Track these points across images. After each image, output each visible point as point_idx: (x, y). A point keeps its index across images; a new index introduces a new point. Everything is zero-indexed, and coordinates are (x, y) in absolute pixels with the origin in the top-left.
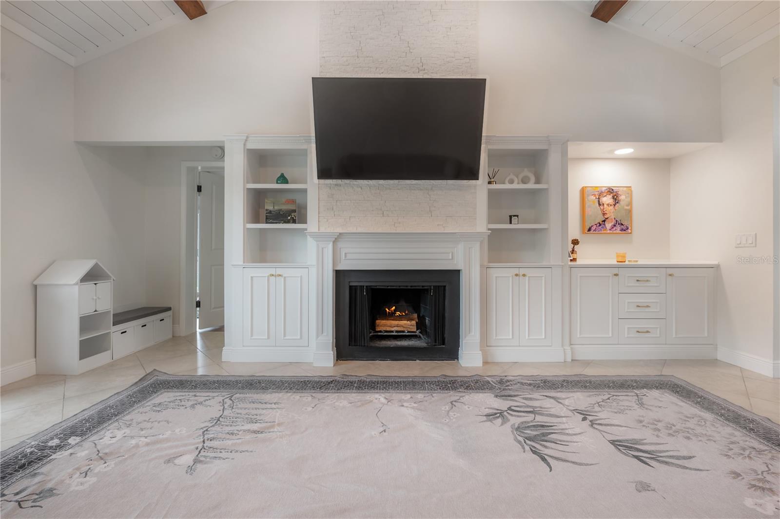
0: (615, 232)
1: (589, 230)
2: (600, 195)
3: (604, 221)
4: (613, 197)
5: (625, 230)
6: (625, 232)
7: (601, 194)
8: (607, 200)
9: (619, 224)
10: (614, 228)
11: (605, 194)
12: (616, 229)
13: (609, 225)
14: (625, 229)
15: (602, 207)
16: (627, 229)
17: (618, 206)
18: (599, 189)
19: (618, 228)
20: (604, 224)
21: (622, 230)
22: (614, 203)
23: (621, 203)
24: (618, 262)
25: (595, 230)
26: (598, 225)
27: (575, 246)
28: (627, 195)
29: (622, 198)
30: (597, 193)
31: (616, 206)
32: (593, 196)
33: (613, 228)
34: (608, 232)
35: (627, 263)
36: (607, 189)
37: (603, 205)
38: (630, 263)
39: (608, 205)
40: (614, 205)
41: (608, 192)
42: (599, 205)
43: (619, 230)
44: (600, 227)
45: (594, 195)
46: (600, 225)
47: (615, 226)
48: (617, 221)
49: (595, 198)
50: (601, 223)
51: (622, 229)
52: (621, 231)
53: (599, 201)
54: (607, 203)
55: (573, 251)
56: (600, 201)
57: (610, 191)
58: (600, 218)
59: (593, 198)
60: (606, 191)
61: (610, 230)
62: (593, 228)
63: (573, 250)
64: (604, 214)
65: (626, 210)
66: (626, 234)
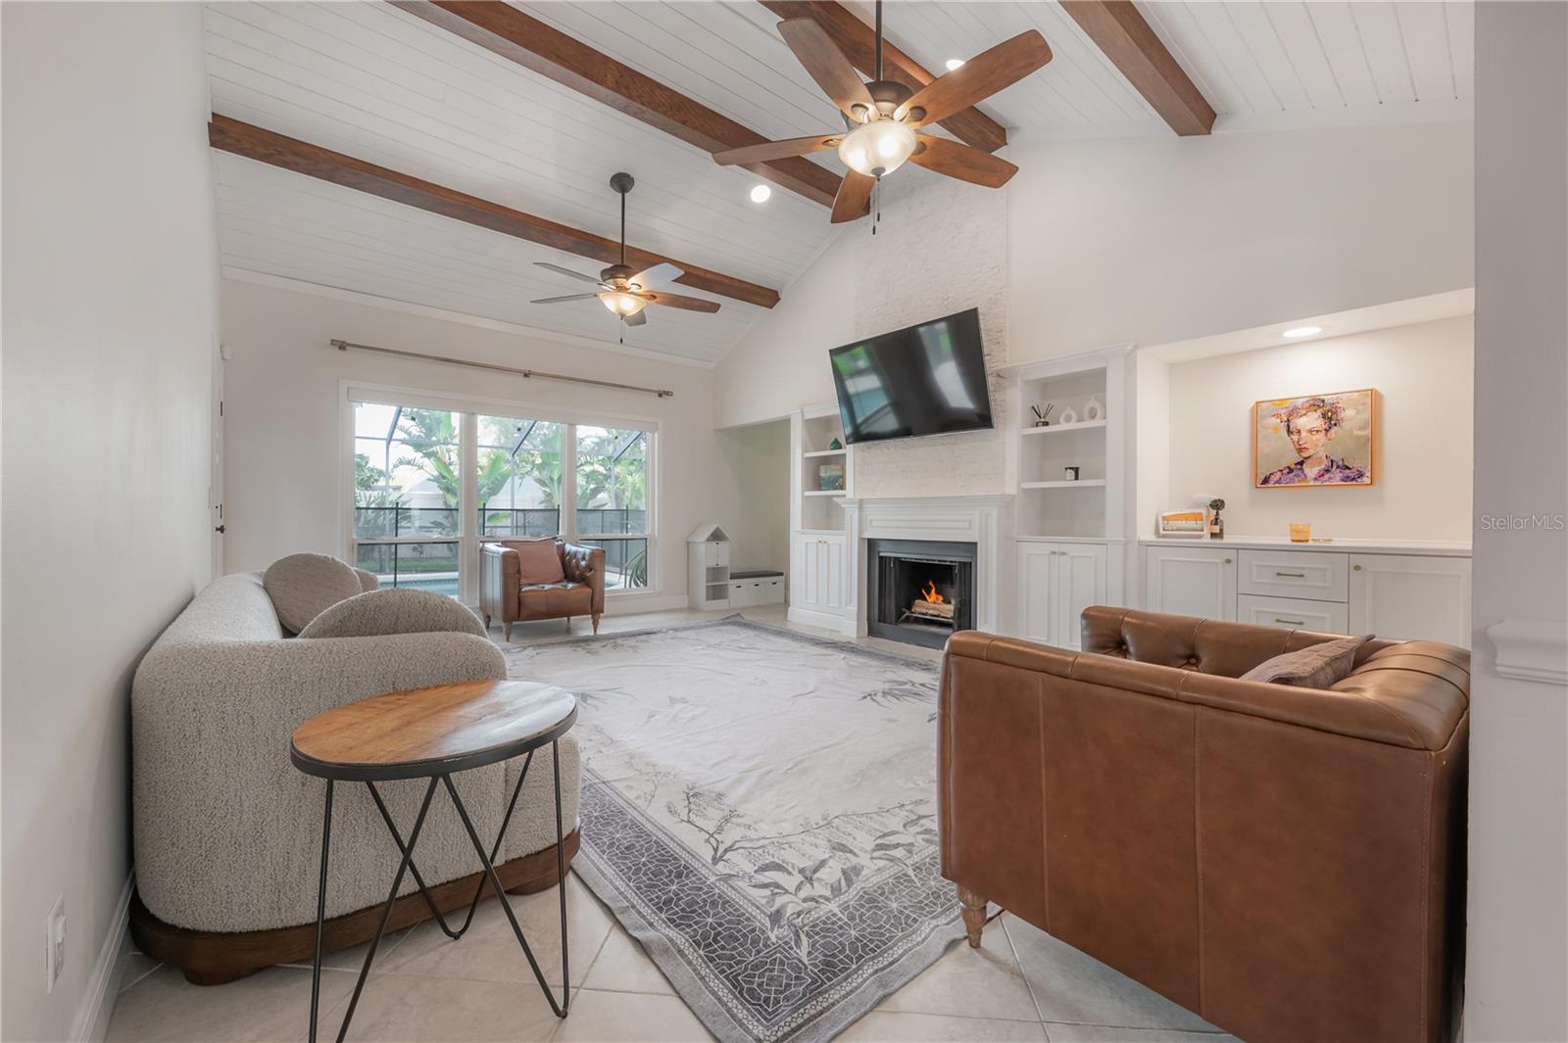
0: (1328, 483)
1: (1266, 481)
2: (1290, 415)
3: (1301, 463)
4: (1324, 416)
5: (1353, 479)
6: (1354, 482)
7: (1293, 412)
8: (1311, 421)
9: (1338, 467)
10: (1327, 476)
11: (1304, 412)
12: (1330, 478)
13: (1311, 471)
14: (1351, 475)
15: (1295, 437)
16: (1361, 475)
17: (1335, 433)
18: (1288, 404)
19: (1337, 475)
20: (1302, 469)
21: (1346, 479)
22: (1326, 426)
23: (1346, 425)
24: (1293, 541)
25: (1278, 482)
26: (1287, 470)
27: (1220, 511)
28: (1361, 407)
29: (1348, 414)
30: (1284, 411)
31: (1333, 431)
32: (1273, 419)
33: (1322, 475)
34: (1312, 483)
35: (1311, 543)
36: (1307, 401)
37: (1299, 432)
38: (1317, 544)
39: (1310, 431)
40: (1327, 431)
41: (1311, 406)
42: (1289, 432)
43: (1338, 478)
44: (1291, 475)
45: (1278, 416)
46: (1291, 471)
47: (1327, 471)
48: (1332, 461)
49: (1279, 420)
50: (1293, 467)
51: (1348, 477)
52: (1342, 480)
53: (1288, 426)
54: (1309, 428)
55: (1216, 521)
56: (1292, 426)
57: (1316, 404)
58: (1293, 458)
59: (1275, 421)
60: (1307, 405)
61: (1315, 479)
62: (1274, 478)
63: (1217, 519)
64: (1300, 450)
65: (1359, 437)
66: (1357, 487)
